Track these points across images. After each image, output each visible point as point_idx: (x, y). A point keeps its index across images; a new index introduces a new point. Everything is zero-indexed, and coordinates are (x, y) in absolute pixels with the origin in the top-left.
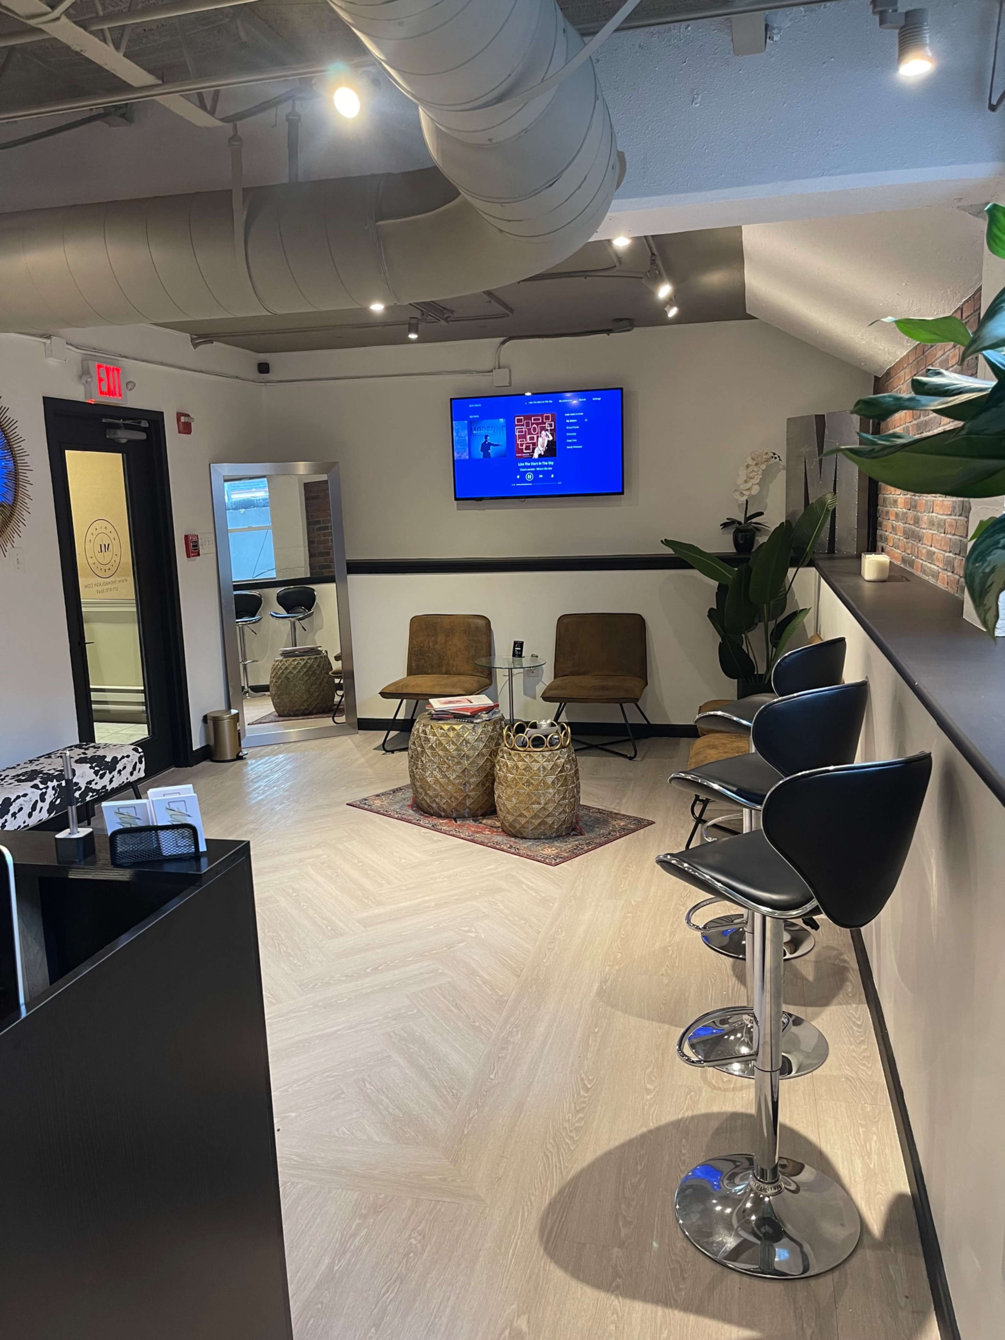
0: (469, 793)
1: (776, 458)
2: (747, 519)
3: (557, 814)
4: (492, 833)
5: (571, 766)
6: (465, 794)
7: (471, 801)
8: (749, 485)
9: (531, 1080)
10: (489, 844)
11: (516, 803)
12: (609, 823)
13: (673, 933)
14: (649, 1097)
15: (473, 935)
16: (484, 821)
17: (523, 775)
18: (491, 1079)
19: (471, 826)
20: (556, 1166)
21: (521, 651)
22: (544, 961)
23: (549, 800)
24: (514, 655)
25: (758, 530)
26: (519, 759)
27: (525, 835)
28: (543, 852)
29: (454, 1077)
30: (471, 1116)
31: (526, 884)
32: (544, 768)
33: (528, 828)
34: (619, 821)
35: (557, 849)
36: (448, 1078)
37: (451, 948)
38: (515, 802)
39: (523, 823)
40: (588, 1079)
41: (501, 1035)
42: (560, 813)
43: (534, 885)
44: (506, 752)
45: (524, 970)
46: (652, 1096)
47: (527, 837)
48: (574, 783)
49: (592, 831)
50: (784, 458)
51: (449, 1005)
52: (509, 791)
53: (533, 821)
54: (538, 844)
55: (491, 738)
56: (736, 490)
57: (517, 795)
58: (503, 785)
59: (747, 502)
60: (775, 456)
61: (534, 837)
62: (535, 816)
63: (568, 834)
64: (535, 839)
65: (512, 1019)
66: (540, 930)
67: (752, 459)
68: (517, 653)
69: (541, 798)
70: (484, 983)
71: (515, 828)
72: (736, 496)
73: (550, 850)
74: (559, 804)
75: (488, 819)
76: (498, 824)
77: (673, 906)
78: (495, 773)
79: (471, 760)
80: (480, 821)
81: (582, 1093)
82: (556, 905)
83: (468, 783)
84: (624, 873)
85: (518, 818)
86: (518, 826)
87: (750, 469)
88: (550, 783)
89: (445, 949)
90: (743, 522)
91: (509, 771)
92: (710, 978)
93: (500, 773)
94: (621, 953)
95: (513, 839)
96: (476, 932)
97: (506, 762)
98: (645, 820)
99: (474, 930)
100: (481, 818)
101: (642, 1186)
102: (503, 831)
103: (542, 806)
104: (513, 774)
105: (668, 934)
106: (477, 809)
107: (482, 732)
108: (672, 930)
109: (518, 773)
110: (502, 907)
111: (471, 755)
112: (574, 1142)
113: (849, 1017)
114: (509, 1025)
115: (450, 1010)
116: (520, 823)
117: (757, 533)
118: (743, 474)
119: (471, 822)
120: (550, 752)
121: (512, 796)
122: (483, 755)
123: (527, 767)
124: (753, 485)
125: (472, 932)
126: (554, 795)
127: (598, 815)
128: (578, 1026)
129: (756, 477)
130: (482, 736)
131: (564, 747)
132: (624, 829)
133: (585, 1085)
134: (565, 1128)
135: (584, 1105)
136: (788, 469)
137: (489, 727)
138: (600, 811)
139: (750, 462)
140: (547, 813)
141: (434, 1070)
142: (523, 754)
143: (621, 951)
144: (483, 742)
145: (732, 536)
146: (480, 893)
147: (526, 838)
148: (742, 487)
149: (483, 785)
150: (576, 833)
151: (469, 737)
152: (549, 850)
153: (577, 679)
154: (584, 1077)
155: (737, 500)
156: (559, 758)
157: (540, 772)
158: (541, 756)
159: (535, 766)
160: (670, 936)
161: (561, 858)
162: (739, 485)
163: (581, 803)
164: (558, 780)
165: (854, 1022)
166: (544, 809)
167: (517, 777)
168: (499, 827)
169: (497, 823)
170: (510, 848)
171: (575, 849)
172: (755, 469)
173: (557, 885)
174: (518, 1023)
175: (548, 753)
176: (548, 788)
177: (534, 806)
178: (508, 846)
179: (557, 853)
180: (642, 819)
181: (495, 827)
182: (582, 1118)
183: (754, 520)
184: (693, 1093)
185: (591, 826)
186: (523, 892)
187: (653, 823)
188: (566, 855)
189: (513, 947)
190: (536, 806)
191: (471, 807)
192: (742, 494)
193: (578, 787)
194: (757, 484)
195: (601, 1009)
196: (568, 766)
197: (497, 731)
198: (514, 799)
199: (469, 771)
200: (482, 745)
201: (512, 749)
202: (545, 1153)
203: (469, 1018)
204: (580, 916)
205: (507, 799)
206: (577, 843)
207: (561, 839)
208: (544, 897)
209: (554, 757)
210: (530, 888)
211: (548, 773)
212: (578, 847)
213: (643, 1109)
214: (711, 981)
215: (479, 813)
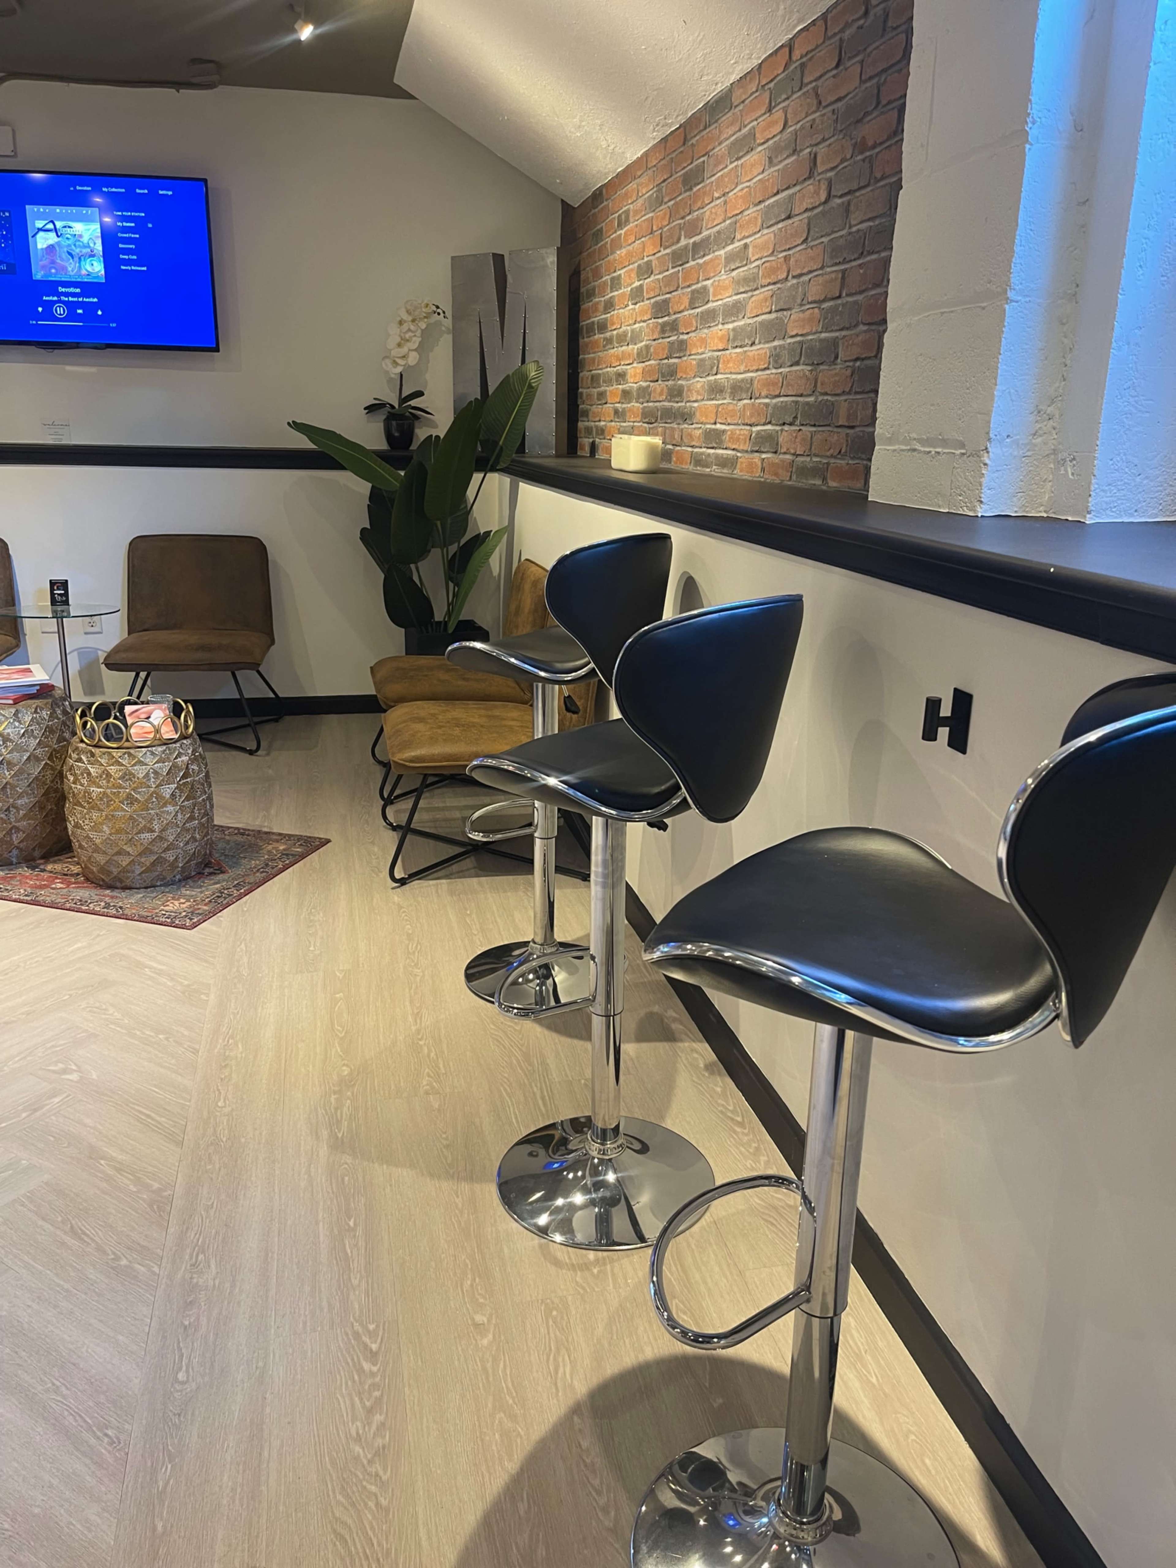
0: (17, 824)
1: (439, 314)
2: (403, 400)
3: (182, 845)
4: (68, 886)
5: (198, 765)
6: (10, 826)
7: (21, 835)
8: (405, 350)
9: (261, 1364)
10: (68, 905)
11: (110, 834)
12: (260, 848)
13: (417, 1016)
14: (485, 1342)
15: (74, 1077)
16: (49, 867)
17: (120, 787)
18: (183, 1383)
19: (27, 877)
20: (367, 1558)
21: (66, 594)
22: (220, 1104)
23: (167, 824)
24: (53, 602)
25: (417, 418)
26: (110, 763)
27: (128, 883)
28: (166, 908)
29: (102, 1398)
30: (161, 1484)
31: (150, 968)
32: (156, 773)
33: (133, 872)
34: (275, 845)
35: (188, 901)
36: (91, 1404)
37: (35, 1110)
38: (108, 832)
39: (124, 864)
40: (369, 1332)
41: (179, 1275)
42: (187, 843)
43: (164, 968)
44: (83, 751)
45: (189, 1128)
46: (491, 1336)
47: (134, 886)
48: (205, 792)
49: (237, 864)
50: (449, 314)
51: (58, 1232)
52: (95, 815)
53: (143, 860)
54: (155, 894)
55: (50, 730)
56: (386, 357)
57: (110, 820)
58: (84, 807)
59: (401, 375)
60: (439, 310)
61: (145, 885)
62: (146, 851)
63: (199, 873)
64: (146, 888)
65: (191, 1234)
66: (197, 1047)
67: (407, 312)
68: (58, 598)
69: (155, 822)
70: (118, 1170)
71: (109, 873)
72: (386, 365)
73: (176, 903)
74: (185, 830)
75: (55, 862)
76: (76, 869)
77: (402, 970)
78: (66, 788)
79: (16, 768)
80: (42, 867)
81: (366, 1366)
82: (212, 996)
83: (13, 807)
84: (309, 927)
85: (115, 858)
86: (115, 871)
87: (405, 327)
88: (168, 796)
89: (24, 1115)
90: (396, 406)
91: (92, 781)
92: (502, 1085)
93: (75, 785)
94: (347, 1066)
95: (108, 892)
96: (79, 1070)
97: (87, 769)
98: (315, 838)
99: (74, 1067)
100: (42, 861)
101: (541, 1552)
102: (87, 879)
103: (156, 834)
104: (101, 787)
105: (410, 1019)
106: (34, 849)
107: (32, 720)
108: (416, 1011)
109: (110, 785)
110: (118, 1015)
111: (15, 761)
112: (383, 1485)
113: (721, 1112)
114: (188, 1251)
115: (63, 1244)
116: (119, 865)
117: (416, 423)
118: (394, 332)
119: (26, 871)
120: (164, 747)
121: (102, 824)
122: (38, 759)
123: (125, 774)
124: (409, 350)
125: (72, 1071)
126: (176, 815)
127: (239, 838)
128: (317, 1223)
129: (414, 339)
130: (33, 727)
131: (186, 738)
132: (287, 855)
133: (366, 1346)
134: (357, 1458)
135: (377, 1394)
136: (456, 333)
137: (44, 713)
138: (241, 832)
139: (405, 316)
140: (165, 845)
141: (57, 1390)
142: (116, 754)
143: (346, 1062)
144: (35, 738)
145: (382, 425)
146: (71, 995)
147: (130, 888)
148: (393, 353)
149: (42, 808)
150: (212, 870)
151: (9, 731)
152: (176, 905)
153: (163, 636)
154: (360, 1331)
155: (387, 372)
156: (179, 755)
157: (149, 780)
158: (148, 753)
159: (140, 772)
160: (416, 1021)
161: (200, 914)
162: (391, 350)
163: (216, 823)
164: (181, 791)
165: (732, 1119)
166: (161, 838)
167: (109, 791)
168: (78, 874)
169: (72, 868)
170: (107, 906)
171: (218, 897)
172: (412, 328)
173: (206, 961)
174: (204, 1242)
175: (160, 749)
176: (165, 805)
177: (143, 836)
178: (103, 904)
179: (190, 907)
180: (310, 837)
181: (72, 875)
182: (383, 1424)
183: (413, 403)
184: (554, 1313)
185: (233, 856)
186: (149, 982)
187: (328, 841)
188: (206, 908)
189: (155, 1086)
190: (147, 836)
191: (21, 845)
192: (395, 363)
193: (210, 798)
194: (415, 350)
195: (346, 1178)
196: (196, 768)
197: (59, 719)
198: (105, 828)
199: (13, 787)
200: (34, 743)
201: (95, 746)
202: (335, 1531)
203: (105, 1253)
204: (260, 1010)
205: (93, 829)
206: (218, 886)
207: (190, 881)
208: (188, 986)
209: (170, 754)
210: (160, 973)
211: (163, 780)
212: (222, 893)
213: (485, 1369)
214: (505, 1090)
215: (37, 854)
